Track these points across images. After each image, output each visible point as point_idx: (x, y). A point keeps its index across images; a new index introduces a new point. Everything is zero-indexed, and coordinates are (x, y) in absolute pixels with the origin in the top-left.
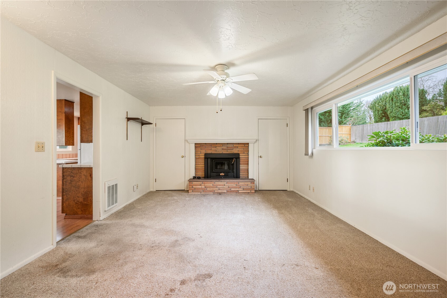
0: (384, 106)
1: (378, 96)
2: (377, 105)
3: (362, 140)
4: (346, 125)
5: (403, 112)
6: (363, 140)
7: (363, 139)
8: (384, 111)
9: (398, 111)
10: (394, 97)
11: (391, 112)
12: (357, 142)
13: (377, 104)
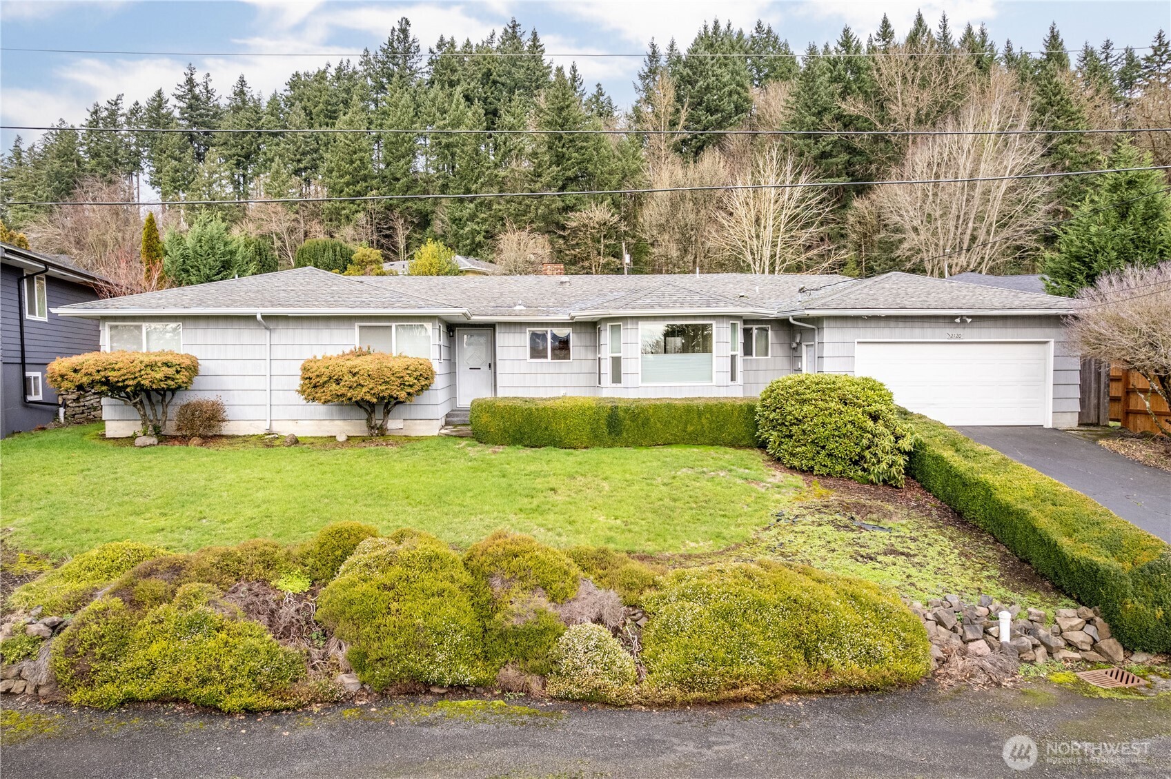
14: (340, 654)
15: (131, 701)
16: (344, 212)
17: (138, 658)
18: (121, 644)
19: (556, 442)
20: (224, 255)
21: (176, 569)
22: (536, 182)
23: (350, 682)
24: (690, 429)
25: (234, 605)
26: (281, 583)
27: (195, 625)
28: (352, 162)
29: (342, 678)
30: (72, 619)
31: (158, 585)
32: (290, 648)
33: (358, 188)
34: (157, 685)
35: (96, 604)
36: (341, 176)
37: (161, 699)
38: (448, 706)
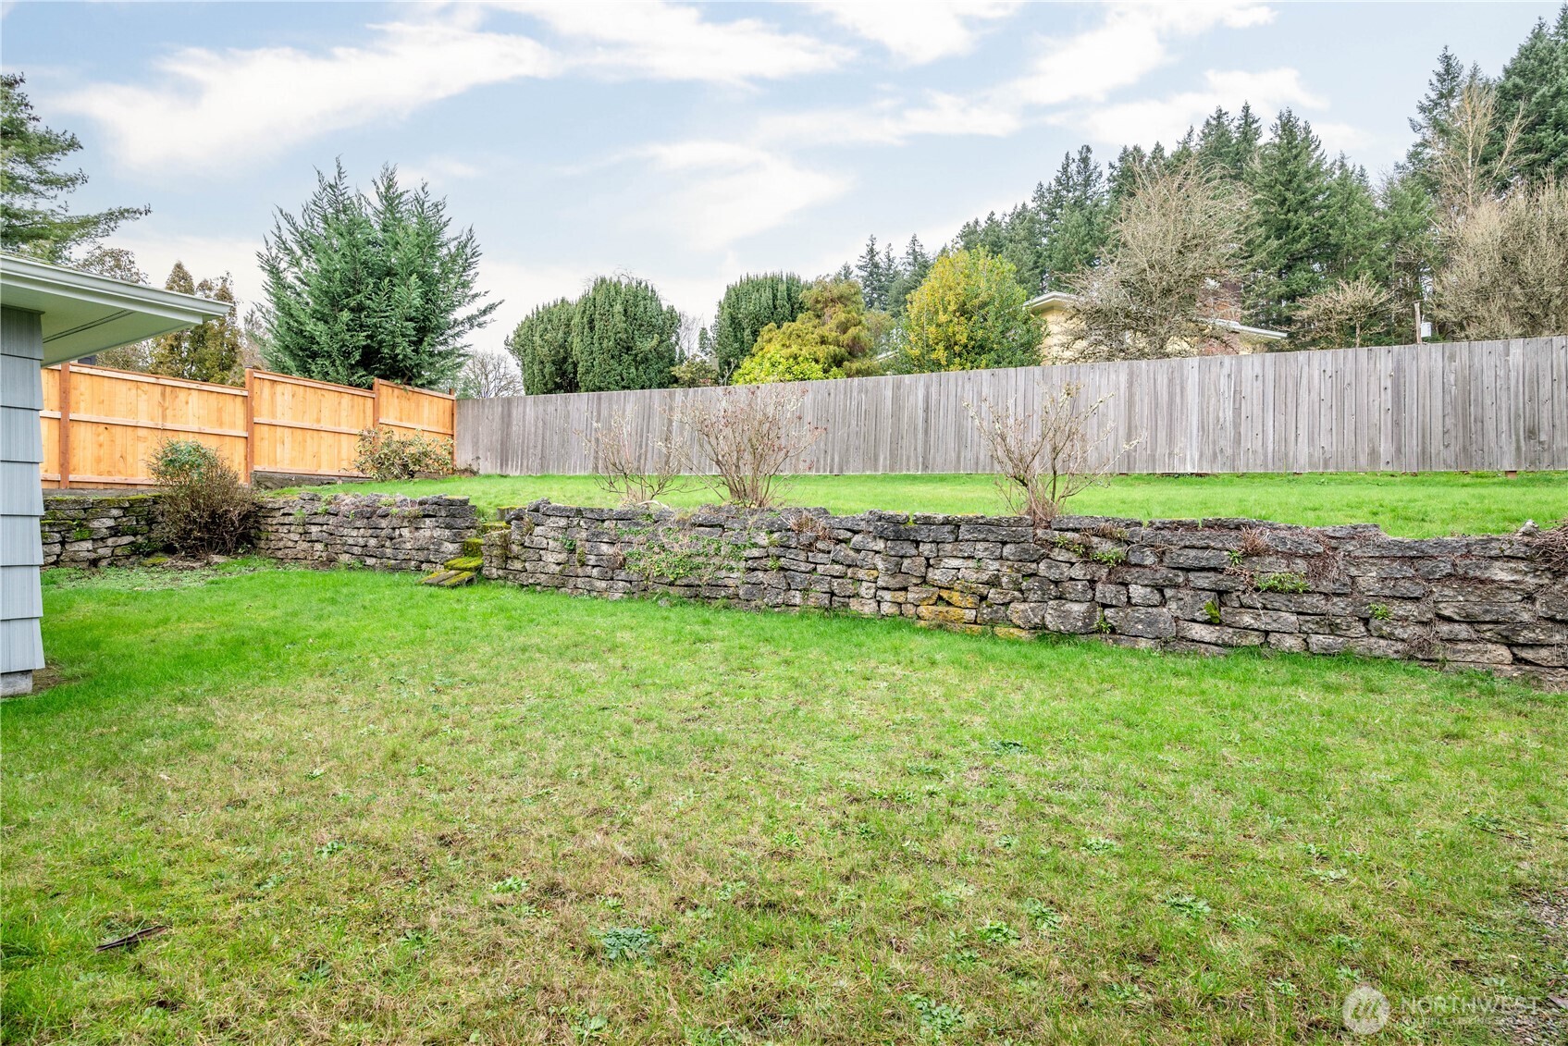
0: (560, 346)
1: (541, 310)
2: (537, 338)
3: (504, 462)
4: (432, 390)
5: (625, 375)
6: (507, 465)
7: (507, 461)
8: (561, 369)
9: (608, 368)
10: (597, 316)
11: (587, 372)
12: (481, 472)
13: (538, 334)
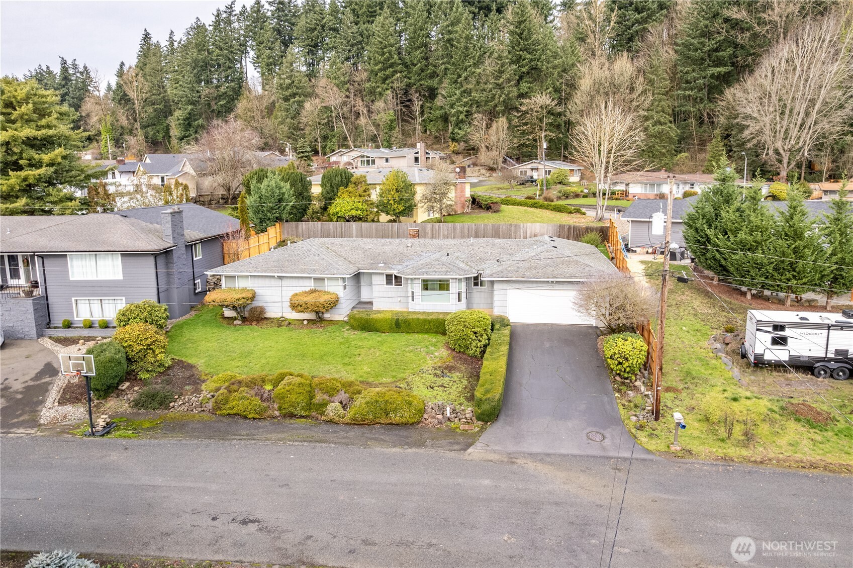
14: (276, 406)
15: (229, 414)
16: (378, 90)
17: (230, 405)
18: (227, 401)
19: (377, 330)
20: (279, 196)
21: (240, 382)
22: (500, 77)
23: (277, 413)
24: (426, 327)
25: (253, 392)
26: (265, 387)
27: (243, 398)
28: (383, 54)
29: (276, 412)
30: (216, 394)
31: (235, 387)
32: (265, 404)
33: (387, 73)
34: (234, 411)
35: (221, 391)
36: (376, 64)
37: (235, 414)
38: (298, 420)
